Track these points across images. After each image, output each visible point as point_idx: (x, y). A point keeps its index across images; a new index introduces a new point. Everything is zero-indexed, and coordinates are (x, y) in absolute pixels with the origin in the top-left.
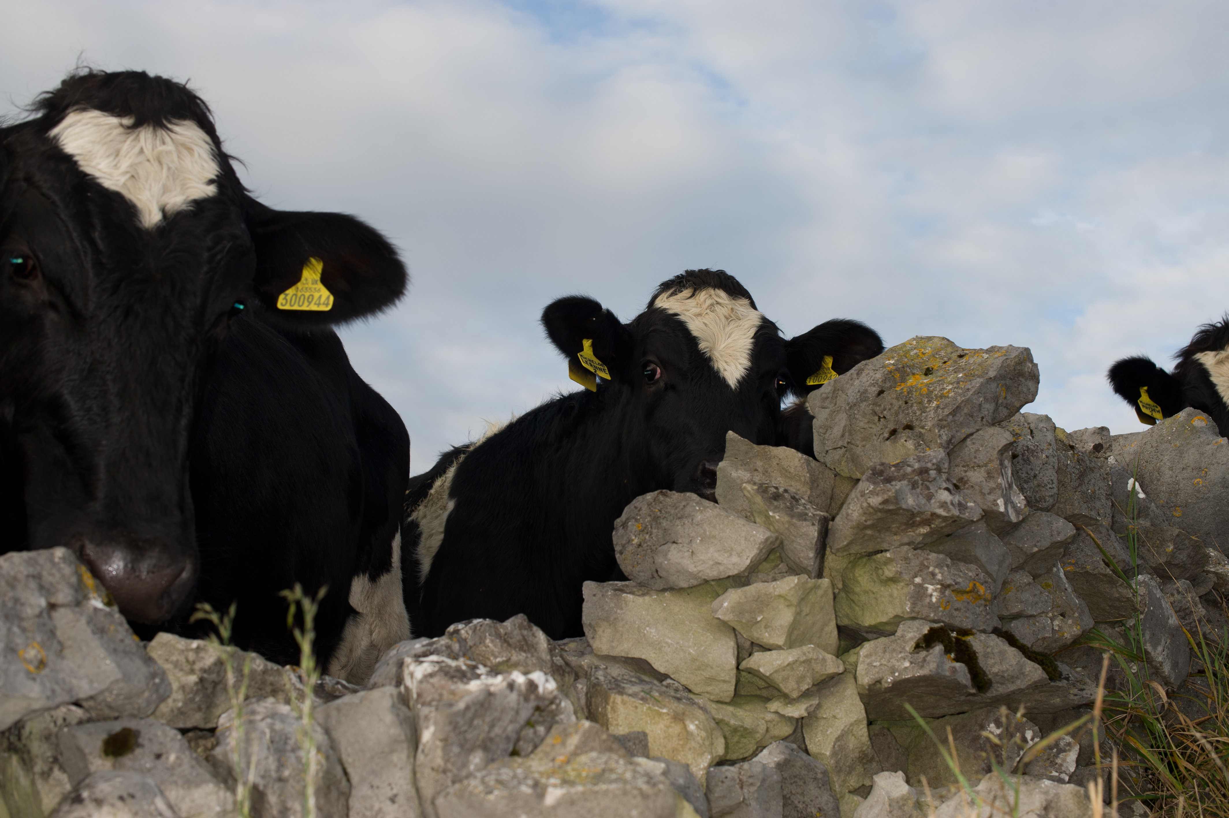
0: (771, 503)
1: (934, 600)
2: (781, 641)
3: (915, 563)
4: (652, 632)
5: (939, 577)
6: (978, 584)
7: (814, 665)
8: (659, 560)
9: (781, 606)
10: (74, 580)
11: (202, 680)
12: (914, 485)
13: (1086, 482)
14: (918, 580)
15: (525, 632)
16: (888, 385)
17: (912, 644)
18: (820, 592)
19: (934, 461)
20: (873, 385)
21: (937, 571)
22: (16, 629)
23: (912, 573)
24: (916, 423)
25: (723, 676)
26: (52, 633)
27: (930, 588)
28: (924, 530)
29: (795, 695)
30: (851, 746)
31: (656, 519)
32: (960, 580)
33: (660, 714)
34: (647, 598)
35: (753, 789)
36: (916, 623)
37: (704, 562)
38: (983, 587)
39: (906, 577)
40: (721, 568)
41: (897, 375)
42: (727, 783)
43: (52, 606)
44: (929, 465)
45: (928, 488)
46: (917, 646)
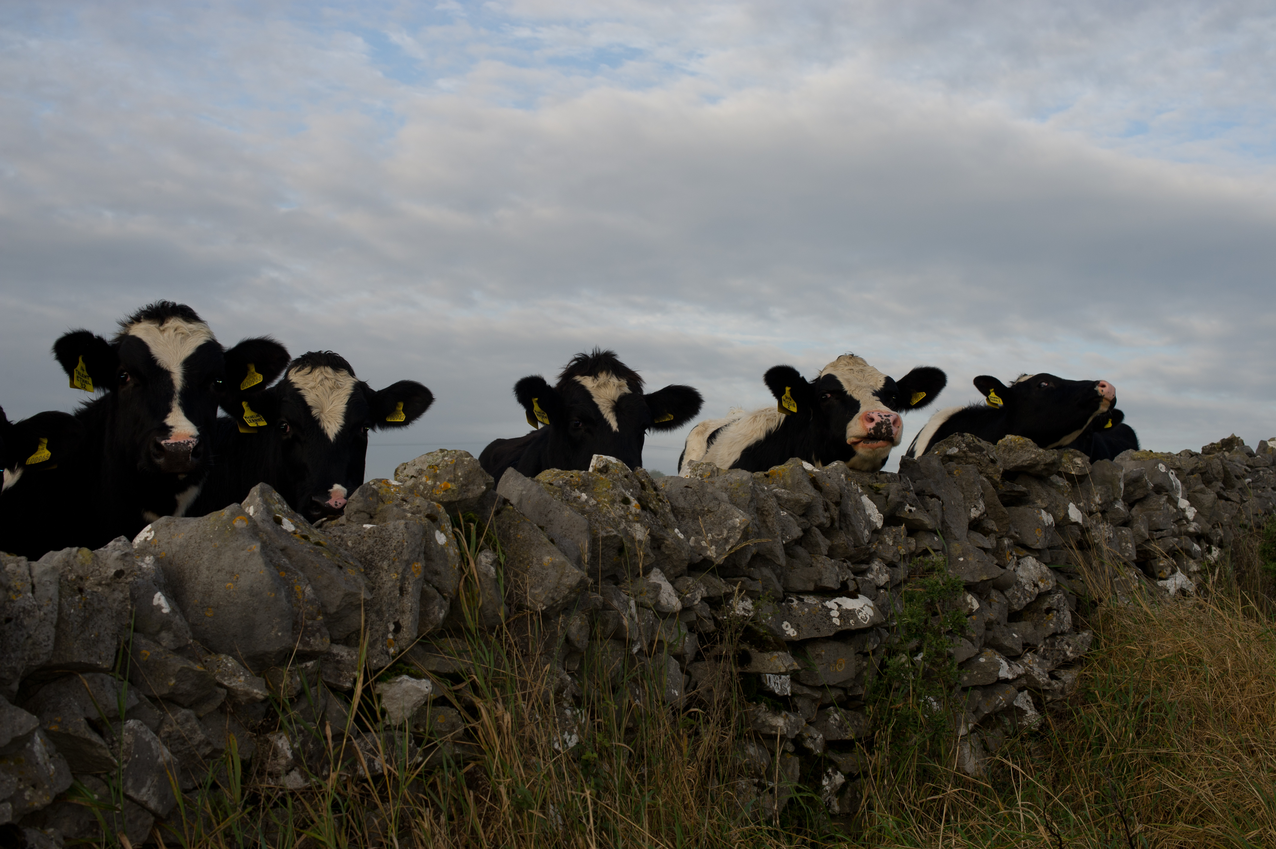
13: (90, 626)
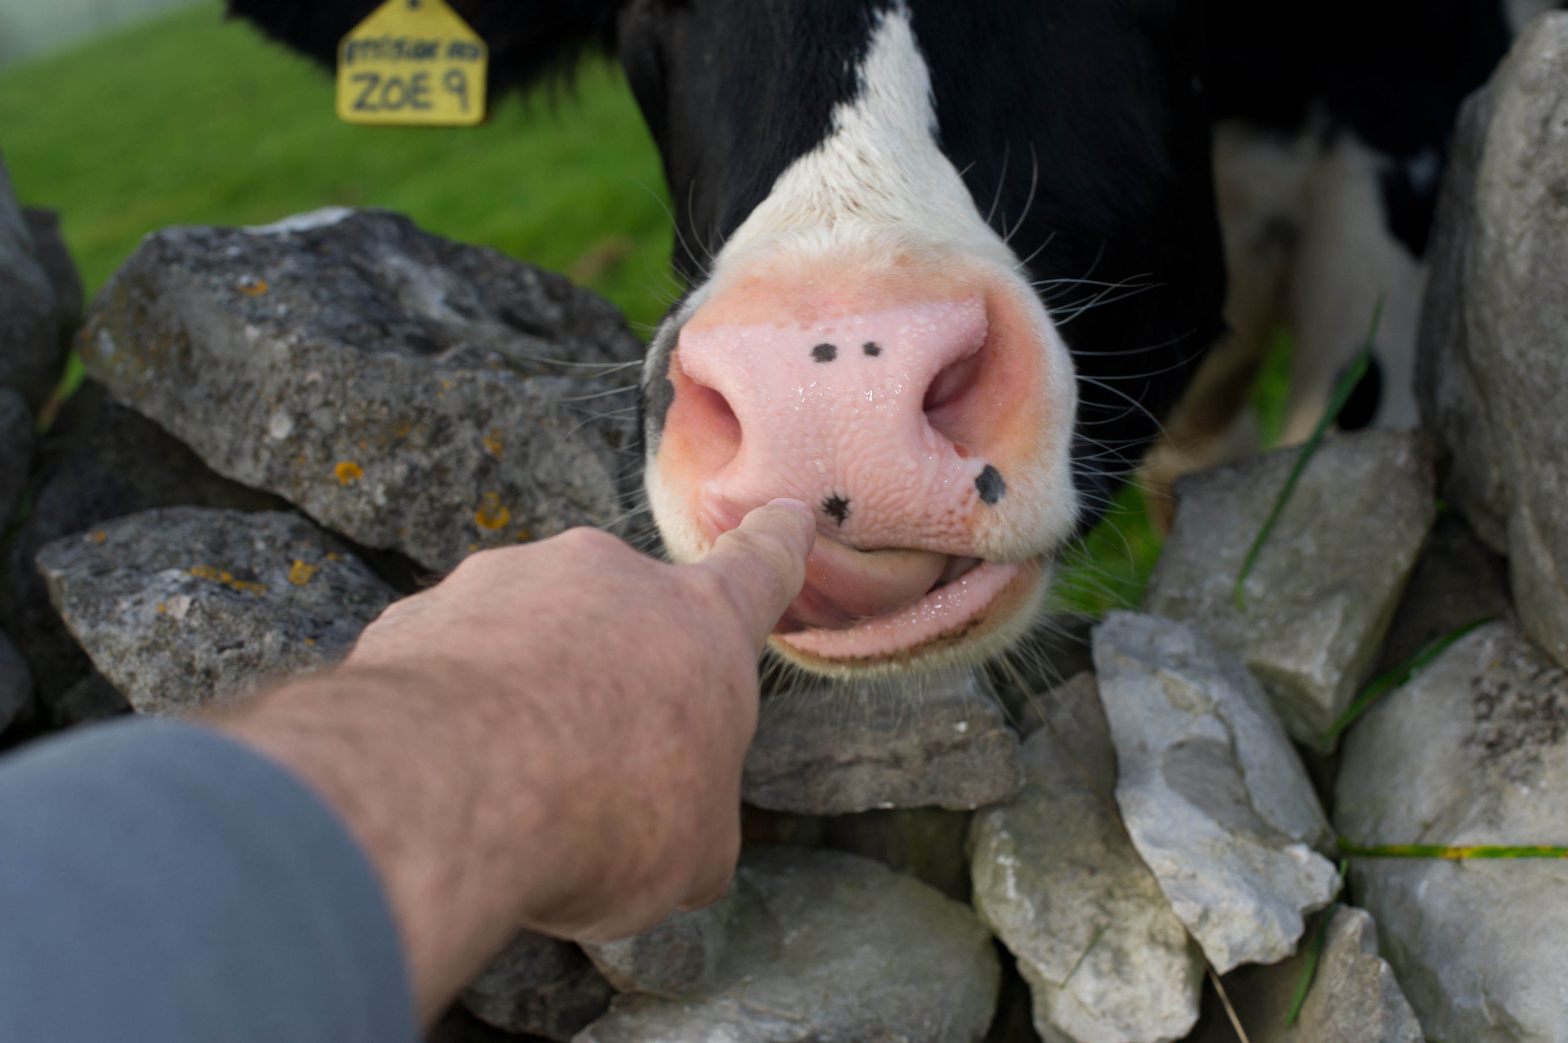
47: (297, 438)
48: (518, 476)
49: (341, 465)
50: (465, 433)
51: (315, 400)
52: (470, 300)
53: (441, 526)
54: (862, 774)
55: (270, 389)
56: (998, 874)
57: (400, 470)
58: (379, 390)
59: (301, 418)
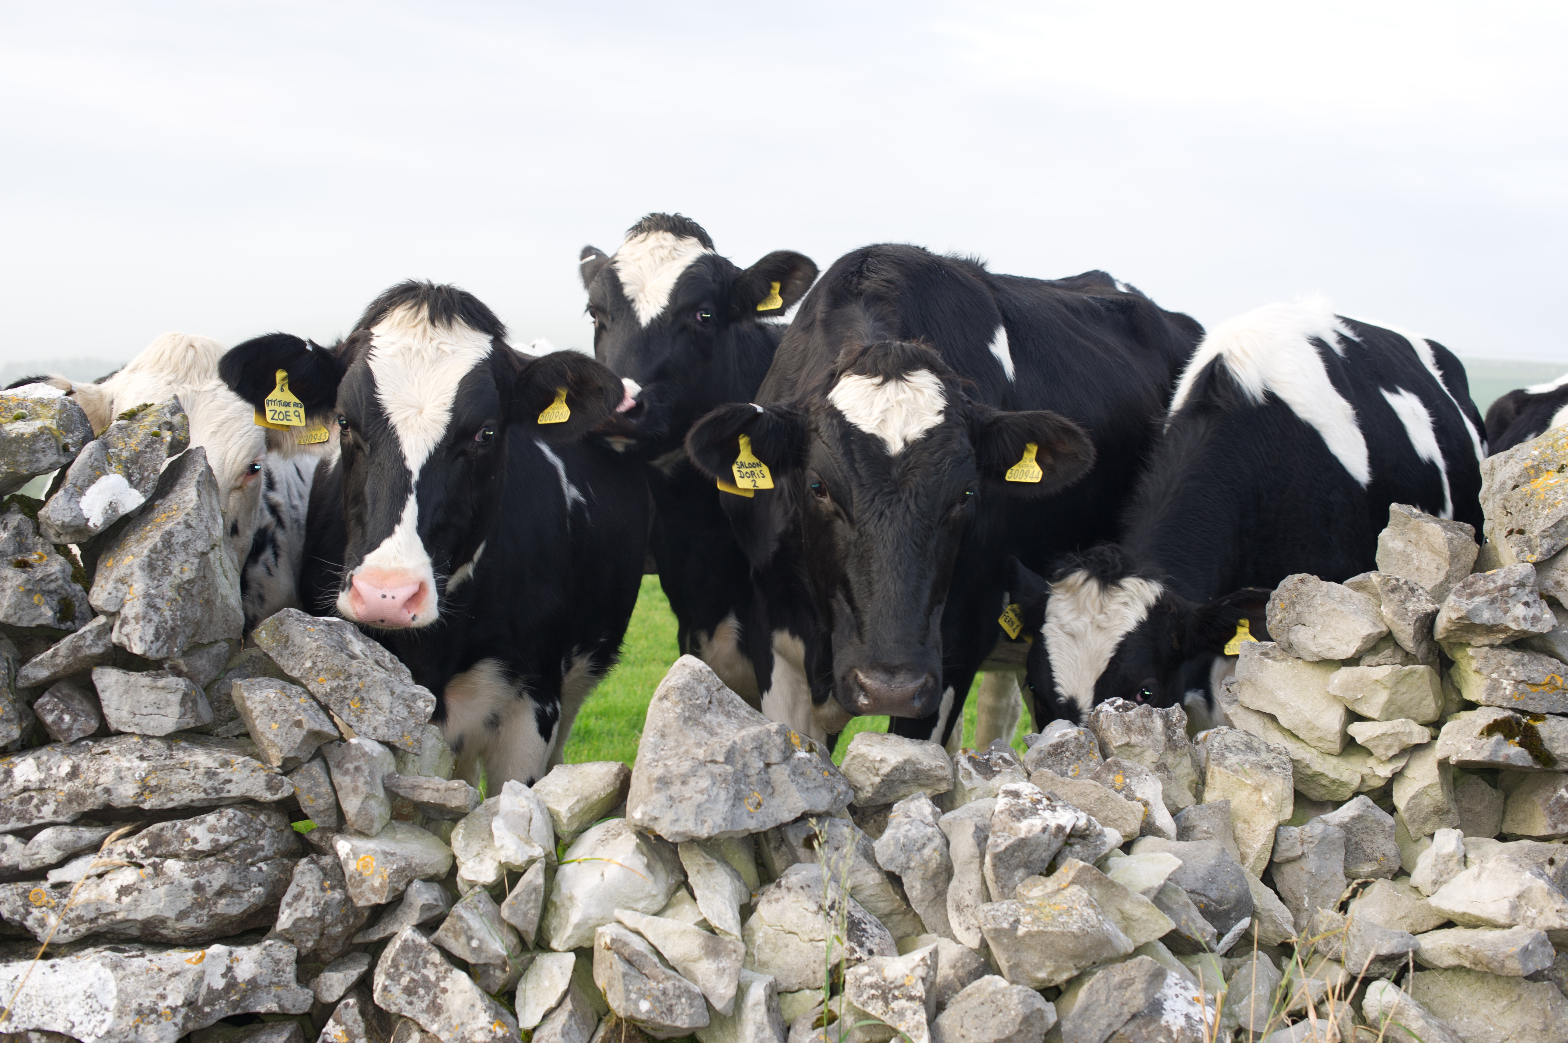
0: (1387, 595)
1: (1507, 692)
2: (1375, 717)
3: (1493, 662)
4: (1281, 695)
5: (1514, 674)
6: (1557, 677)
7: (1400, 736)
8: (1293, 637)
9: (1379, 688)
10: (782, 747)
11: (883, 780)
12: (1493, 601)
14: (1494, 676)
15: (1145, 720)
16: (1522, 480)
17: (1479, 730)
18: (1417, 676)
19: (1517, 578)
20: (1510, 478)
21: (1512, 669)
22: (742, 786)
23: (1490, 670)
24: (1528, 528)
25: (1329, 737)
26: (767, 784)
27: (1505, 683)
28: (1502, 636)
29: (1383, 758)
30: (1426, 803)
31: (1293, 603)
32: (1535, 675)
33: (1246, 784)
34: (1283, 664)
35: (1311, 846)
36: (1490, 709)
37: (1323, 645)
38: (1562, 679)
39: (1485, 672)
40: (1335, 652)
41: (1532, 472)
42: (1291, 840)
43: (768, 765)
44: (1512, 582)
45: (1506, 602)
46: (1482, 733)
47: (311, 668)
48: (365, 695)
49: (321, 678)
50: (355, 680)
51: (319, 660)
52: (368, 653)
53: (341, 702)
54: (429, 792)
55: (308, 655)
56: (458, 834)
57: (335, 684)
58: (337, 662)
59: (314, 663)
